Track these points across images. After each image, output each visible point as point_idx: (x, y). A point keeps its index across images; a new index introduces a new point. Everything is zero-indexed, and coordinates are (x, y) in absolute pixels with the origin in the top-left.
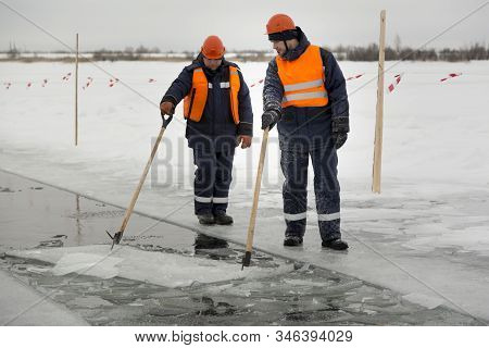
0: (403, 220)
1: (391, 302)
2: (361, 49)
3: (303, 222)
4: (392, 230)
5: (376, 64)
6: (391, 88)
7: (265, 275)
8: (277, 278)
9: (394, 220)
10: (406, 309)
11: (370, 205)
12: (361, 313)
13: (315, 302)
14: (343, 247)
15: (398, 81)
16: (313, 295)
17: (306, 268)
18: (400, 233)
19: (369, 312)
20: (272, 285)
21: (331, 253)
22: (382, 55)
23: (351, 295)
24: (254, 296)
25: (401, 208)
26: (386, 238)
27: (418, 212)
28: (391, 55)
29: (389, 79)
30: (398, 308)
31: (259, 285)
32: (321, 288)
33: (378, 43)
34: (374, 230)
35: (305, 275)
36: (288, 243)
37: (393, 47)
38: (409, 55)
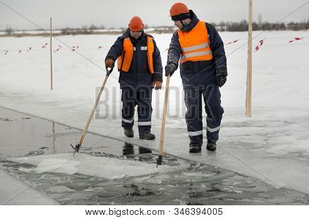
0: (267, 134)
2: (236, 24)
4: (259, 141)
5: (246, 33)
6: (257, 48)
8: (179, 172)
9: (260, 135)
11: (245, 125)
13: (203, 186)
15: (262, 44)
16: (202, 182)
18: (265, 143)
19: (238, 192)
22: (250, 27)
25: (265, 126)
26: (256, 146)
27: (277, 129)
29: (255, 43)
33: (247, 20)
34: (248, 141)
36: (192, 151)
37: (257, 22)
38: (267, 27)
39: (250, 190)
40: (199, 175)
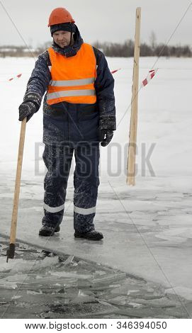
0: (157, 212)
1: (156, 295)
2: (118, 46)
3: (61, 213)
4: (145, 221)
5: (131, 60)
6: (145, 83)
7: (31, 268)
8: (42, 271)
9: (147, 212)
10: (171, 302)
11: (125, 196)
12: (127, 306)
13: (81, 294)
14: (98, 237)
15: (152, 76)
17: (70, 260)
18: (153, 224)
19: (135, 305)
20: (38, 277)
21: (85, 243)
22: (137, 51)
23: (116, 288)
24: (21, 288)
25: (155, 199)
26: (140, 228)
27: (172, 204)
28: (146, 52)
29: (143, 74)
30: (164, 301)
31: (25, 277)
32: (86, 280)
33: (133, 40)
34: (129, 221)
35: (70, 268)
36: (43, 233)
37: (149, 44)
38: (164, 52)
39: (153, 302)
40: (73, 275)
